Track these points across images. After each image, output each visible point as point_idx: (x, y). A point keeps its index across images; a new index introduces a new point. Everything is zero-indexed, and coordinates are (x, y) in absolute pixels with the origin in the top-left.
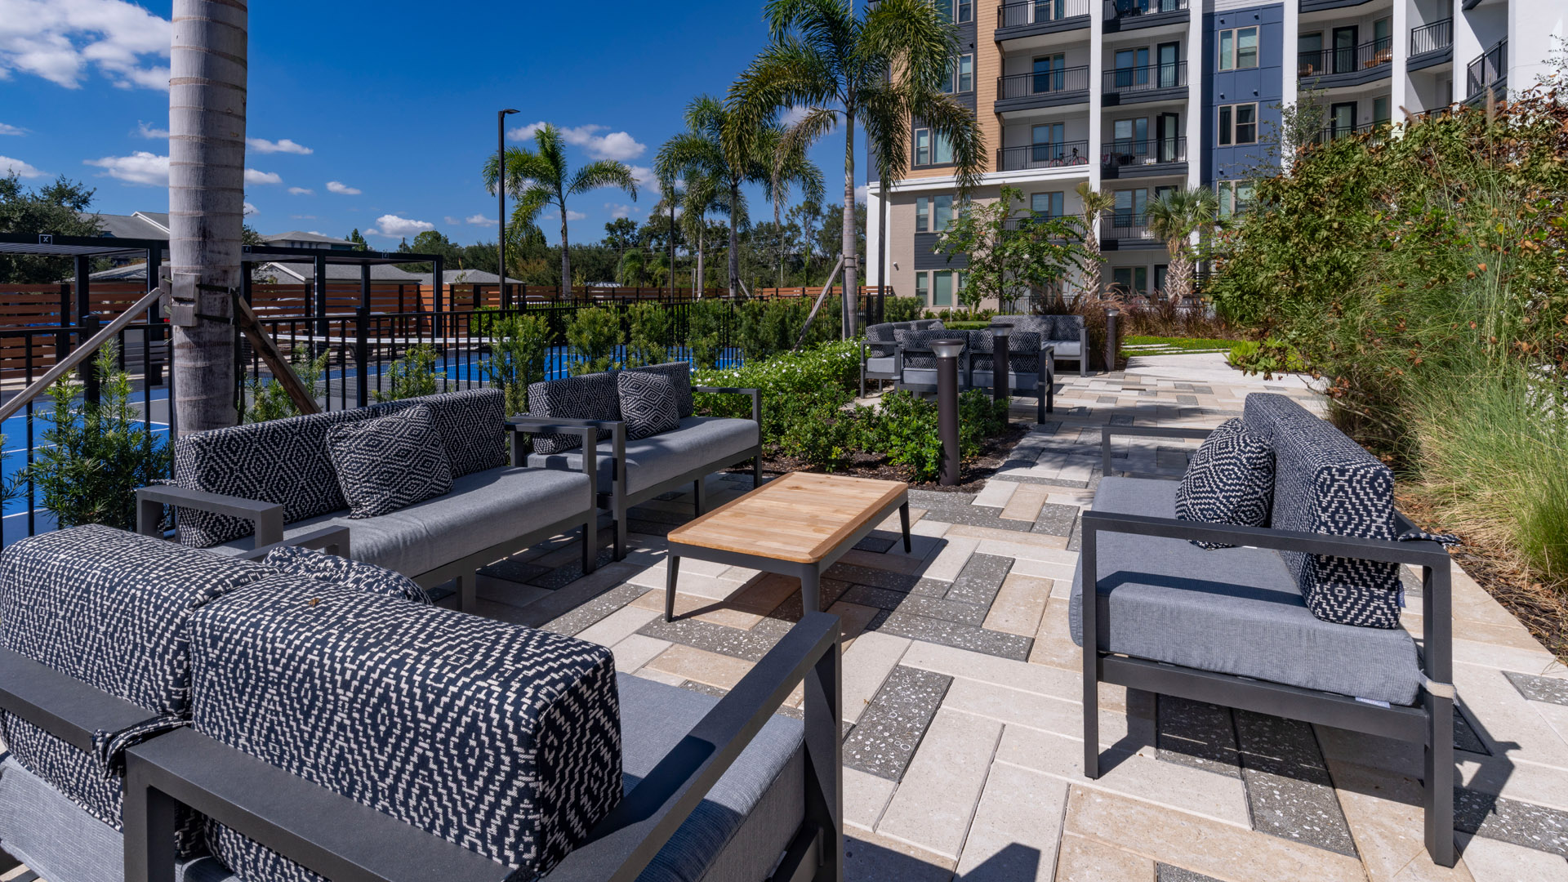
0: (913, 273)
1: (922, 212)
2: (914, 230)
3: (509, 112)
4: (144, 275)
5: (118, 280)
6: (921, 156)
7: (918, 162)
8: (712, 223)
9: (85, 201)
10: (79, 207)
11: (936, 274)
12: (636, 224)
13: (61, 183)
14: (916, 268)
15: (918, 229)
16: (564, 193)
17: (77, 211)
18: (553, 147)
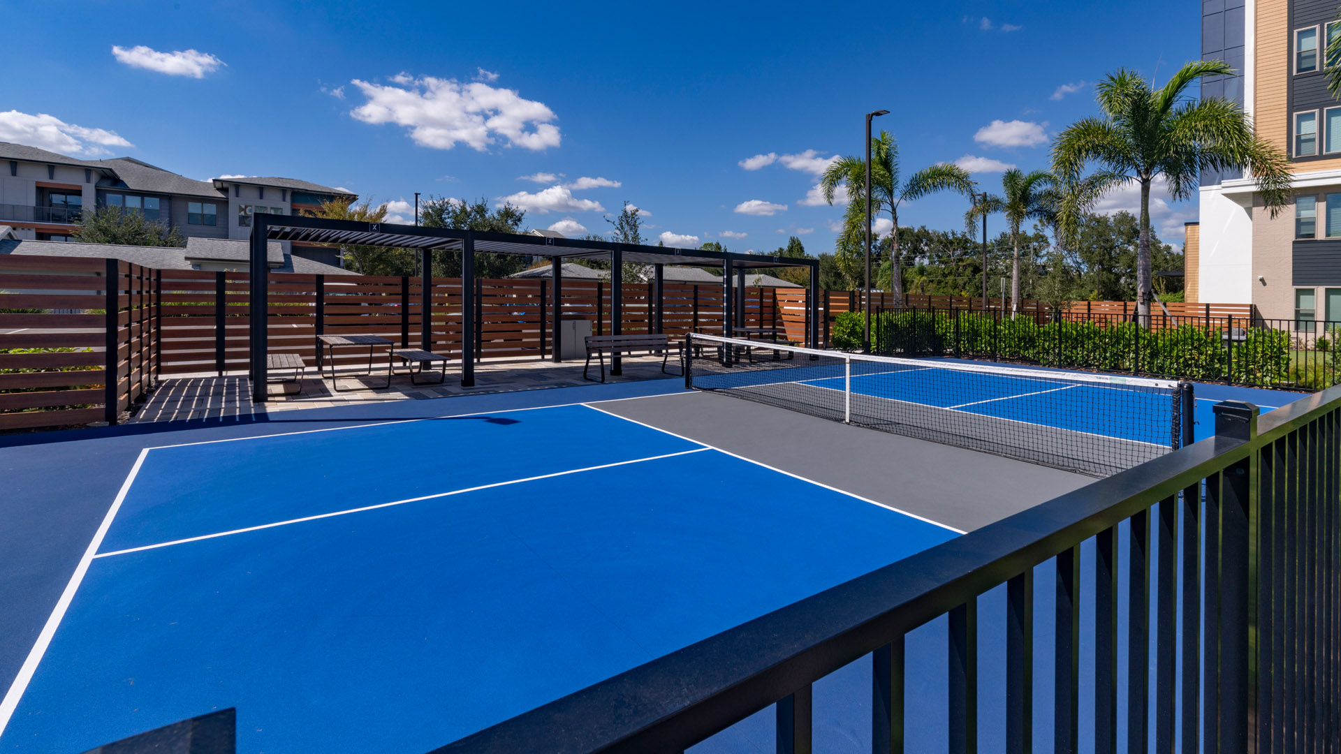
0: (1291, 290)
1: (1305, 214)
2: (1291, 236)
3: (878, 114)
4: (550, 274)
5: (536, 277)
6: (1303, 145)
7: (1298, 152)
8: (953, 234)
9: (520, 220)
10: (516, 224)
11: (1329, 292)
12: (878, 235)
13: (507, 206)
14: (1294, 283)
15: (1297, 236)
16: (895, 201)
17: (516, 227)
18: (887, 155)
